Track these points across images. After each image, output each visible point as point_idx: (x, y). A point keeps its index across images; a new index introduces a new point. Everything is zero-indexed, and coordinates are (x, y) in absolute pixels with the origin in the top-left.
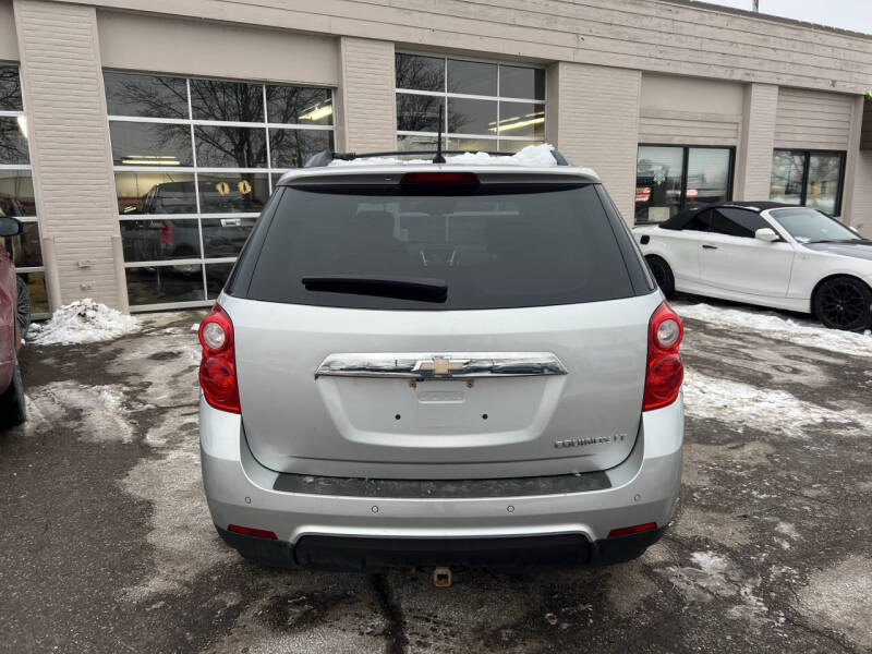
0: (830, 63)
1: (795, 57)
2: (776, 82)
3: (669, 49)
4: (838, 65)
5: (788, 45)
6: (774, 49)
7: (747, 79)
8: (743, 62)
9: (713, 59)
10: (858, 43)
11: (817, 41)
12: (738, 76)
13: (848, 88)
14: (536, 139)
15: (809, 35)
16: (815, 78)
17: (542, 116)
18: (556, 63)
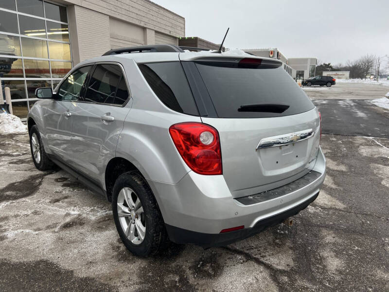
0: (168, 24)
1: (159, 20)
2: (153, 29)
3: (119, 8)
4: (171, 25)
5: (156, 14)
6: (153, 15)
7: (145, 26)
8: (144, 19)
9: (134, 15)
10: (175, 17)
11: (164, 14)
12: (142, 24)
13: (174, 35)
14: (64, 42)
15: (162, 11)
16: (165, 29)
17: (67, 31)
18: (74, 5)
